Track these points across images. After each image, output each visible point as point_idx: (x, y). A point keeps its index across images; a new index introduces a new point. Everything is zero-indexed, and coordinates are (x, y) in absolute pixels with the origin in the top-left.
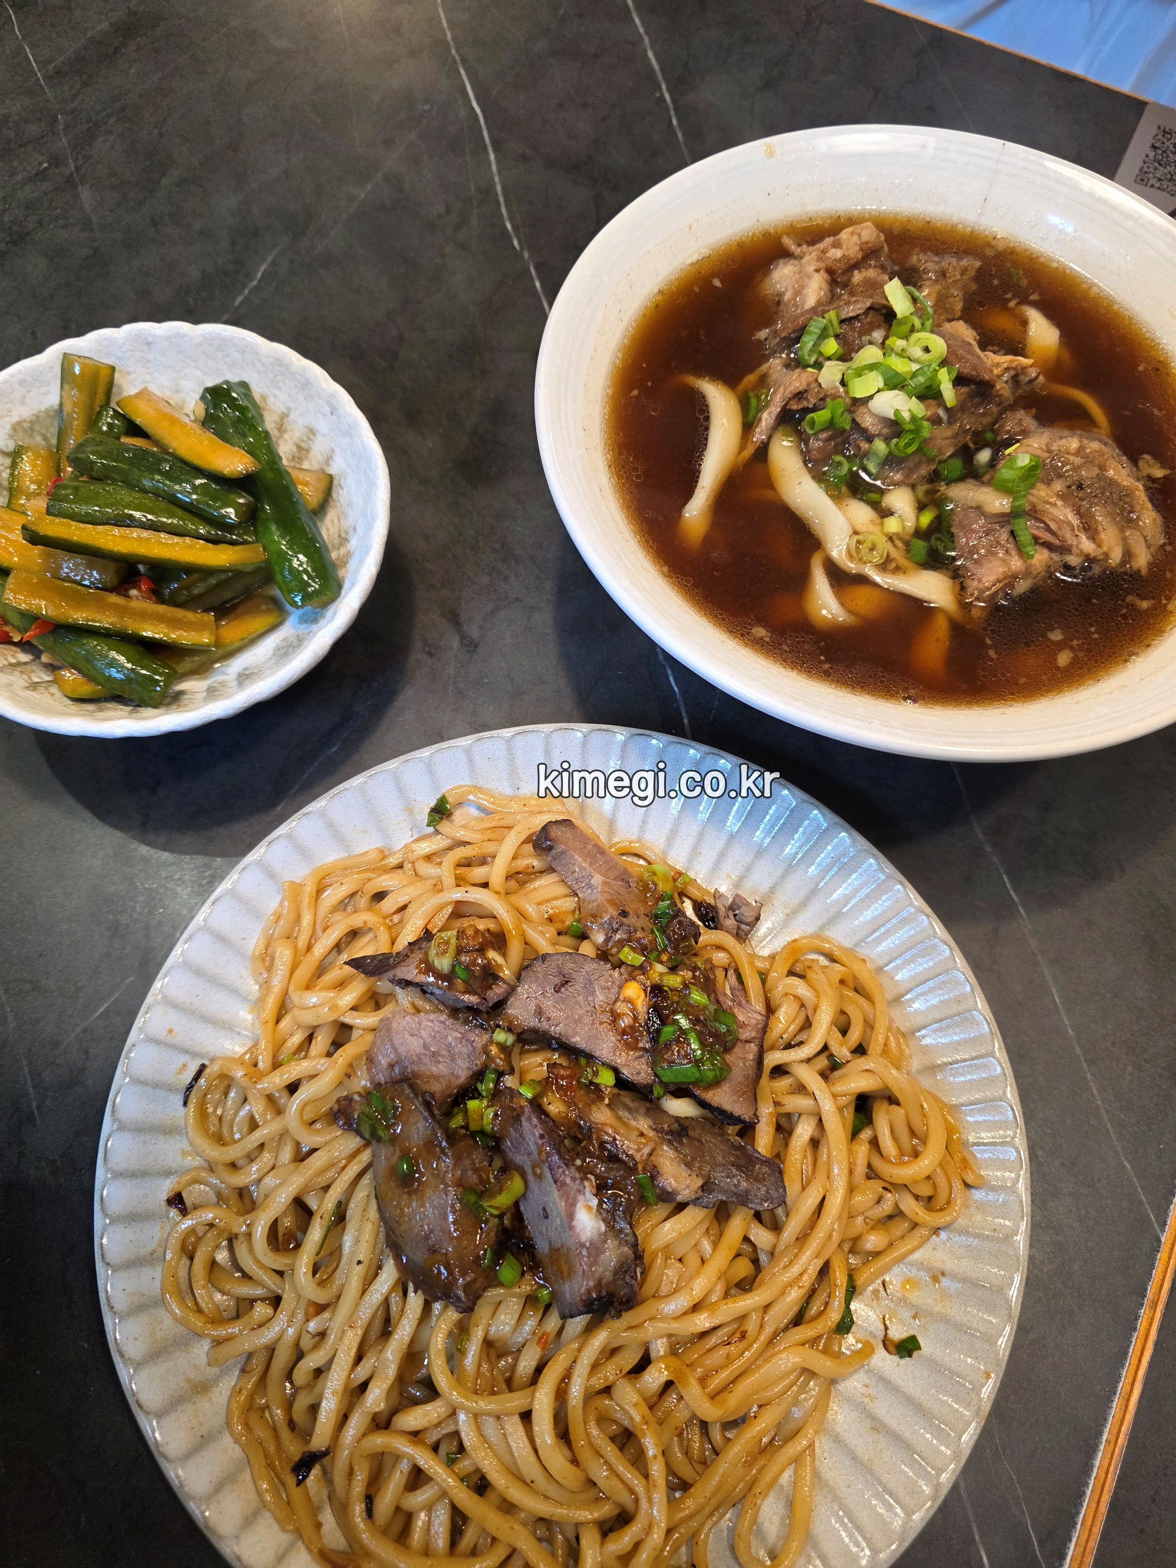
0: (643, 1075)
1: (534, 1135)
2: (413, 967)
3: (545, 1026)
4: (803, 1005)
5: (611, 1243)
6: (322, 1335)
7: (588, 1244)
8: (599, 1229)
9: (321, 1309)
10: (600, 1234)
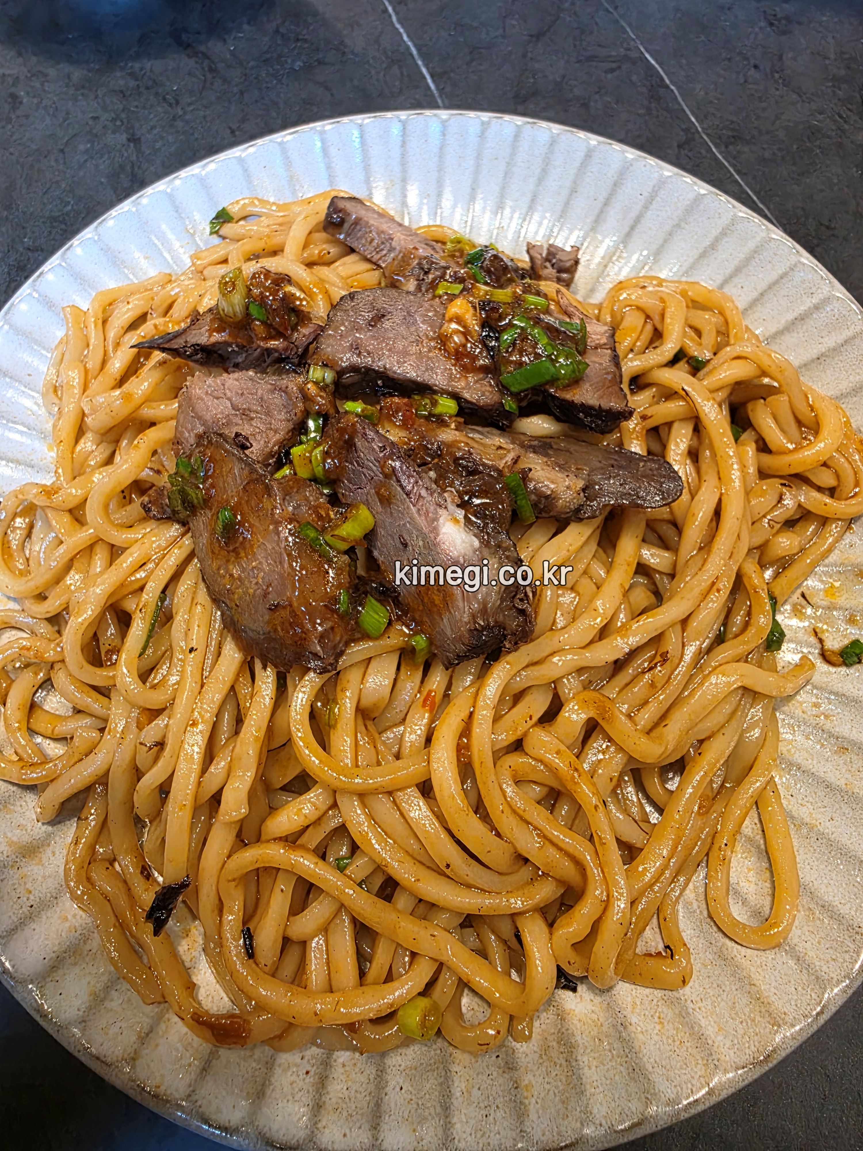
0: (487, 394)
1: (373, 450)
2: (205, 329)
3: (366, 361)
4: (648, 317)
6: (161, 745)
7: (462, 561)
9: (154, 714)
10: (474, 549)
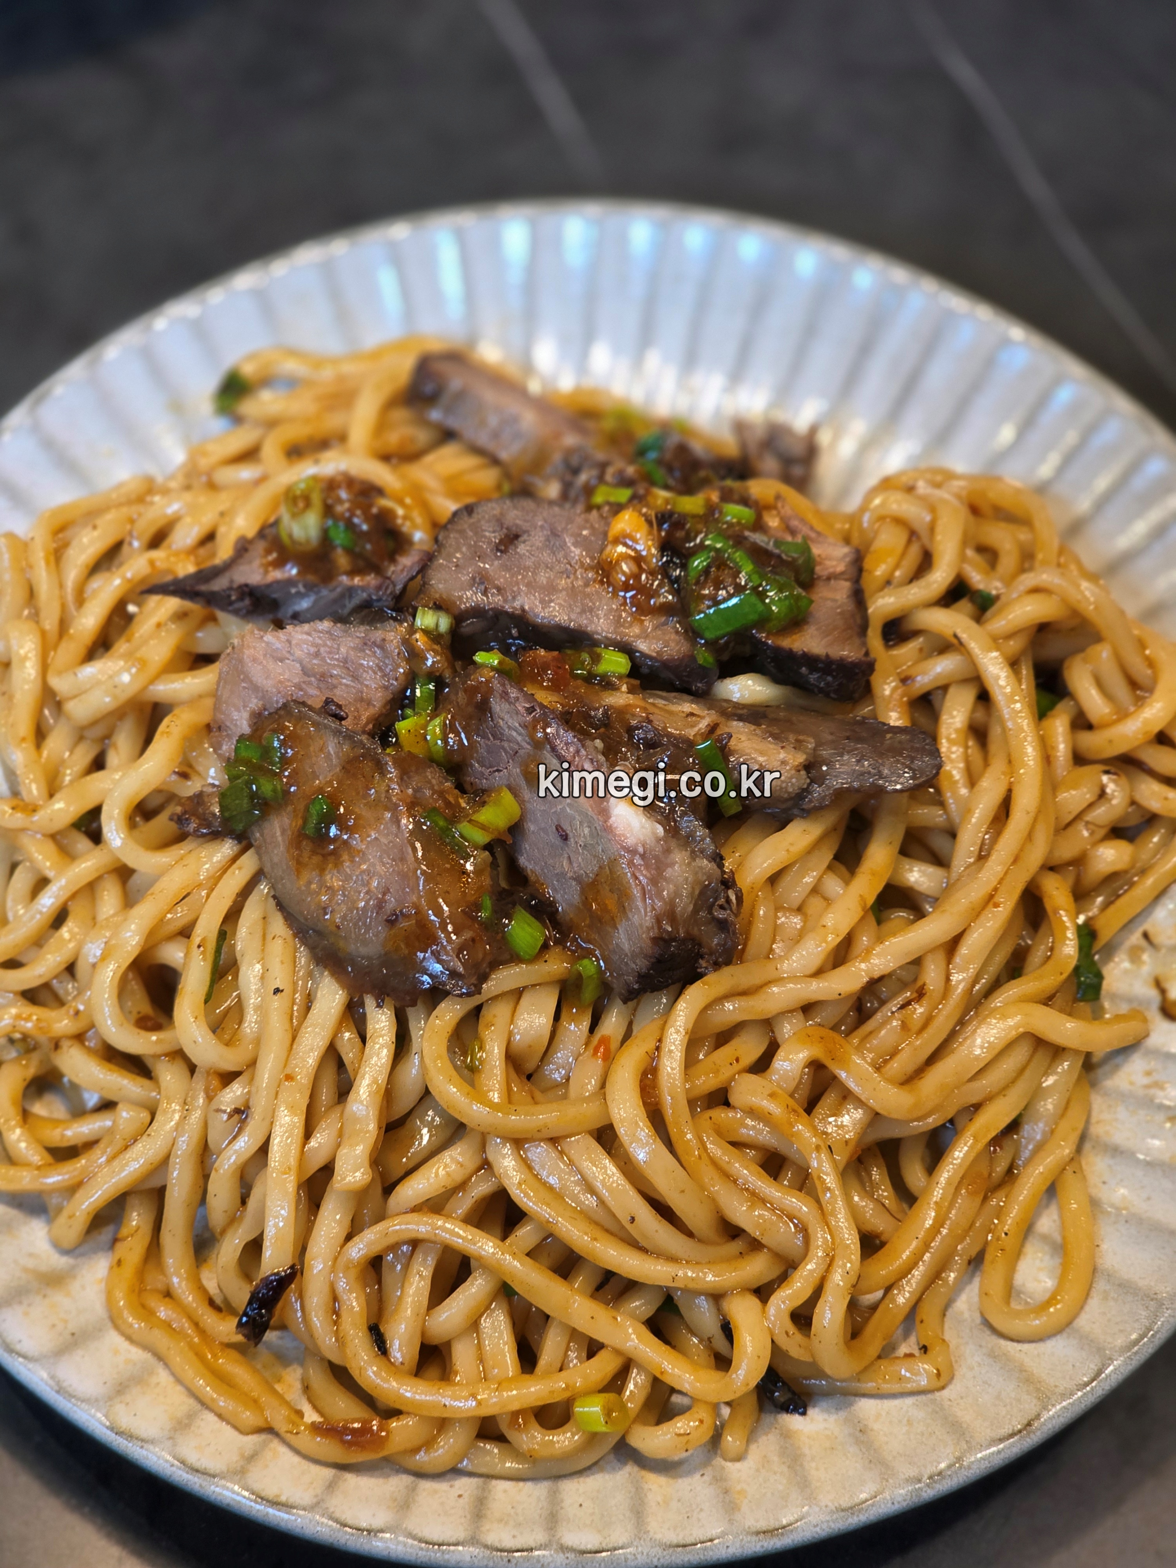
0: (672, 644)
1: (517, 712)
2: (257, 563)
3: (494, 600)
4: (913, 533)
5: (679, 857)
6: (242, 1113)
7: (641, 850)
8: (654, 833)
9: (228, 1078)
10: (658, 840)
